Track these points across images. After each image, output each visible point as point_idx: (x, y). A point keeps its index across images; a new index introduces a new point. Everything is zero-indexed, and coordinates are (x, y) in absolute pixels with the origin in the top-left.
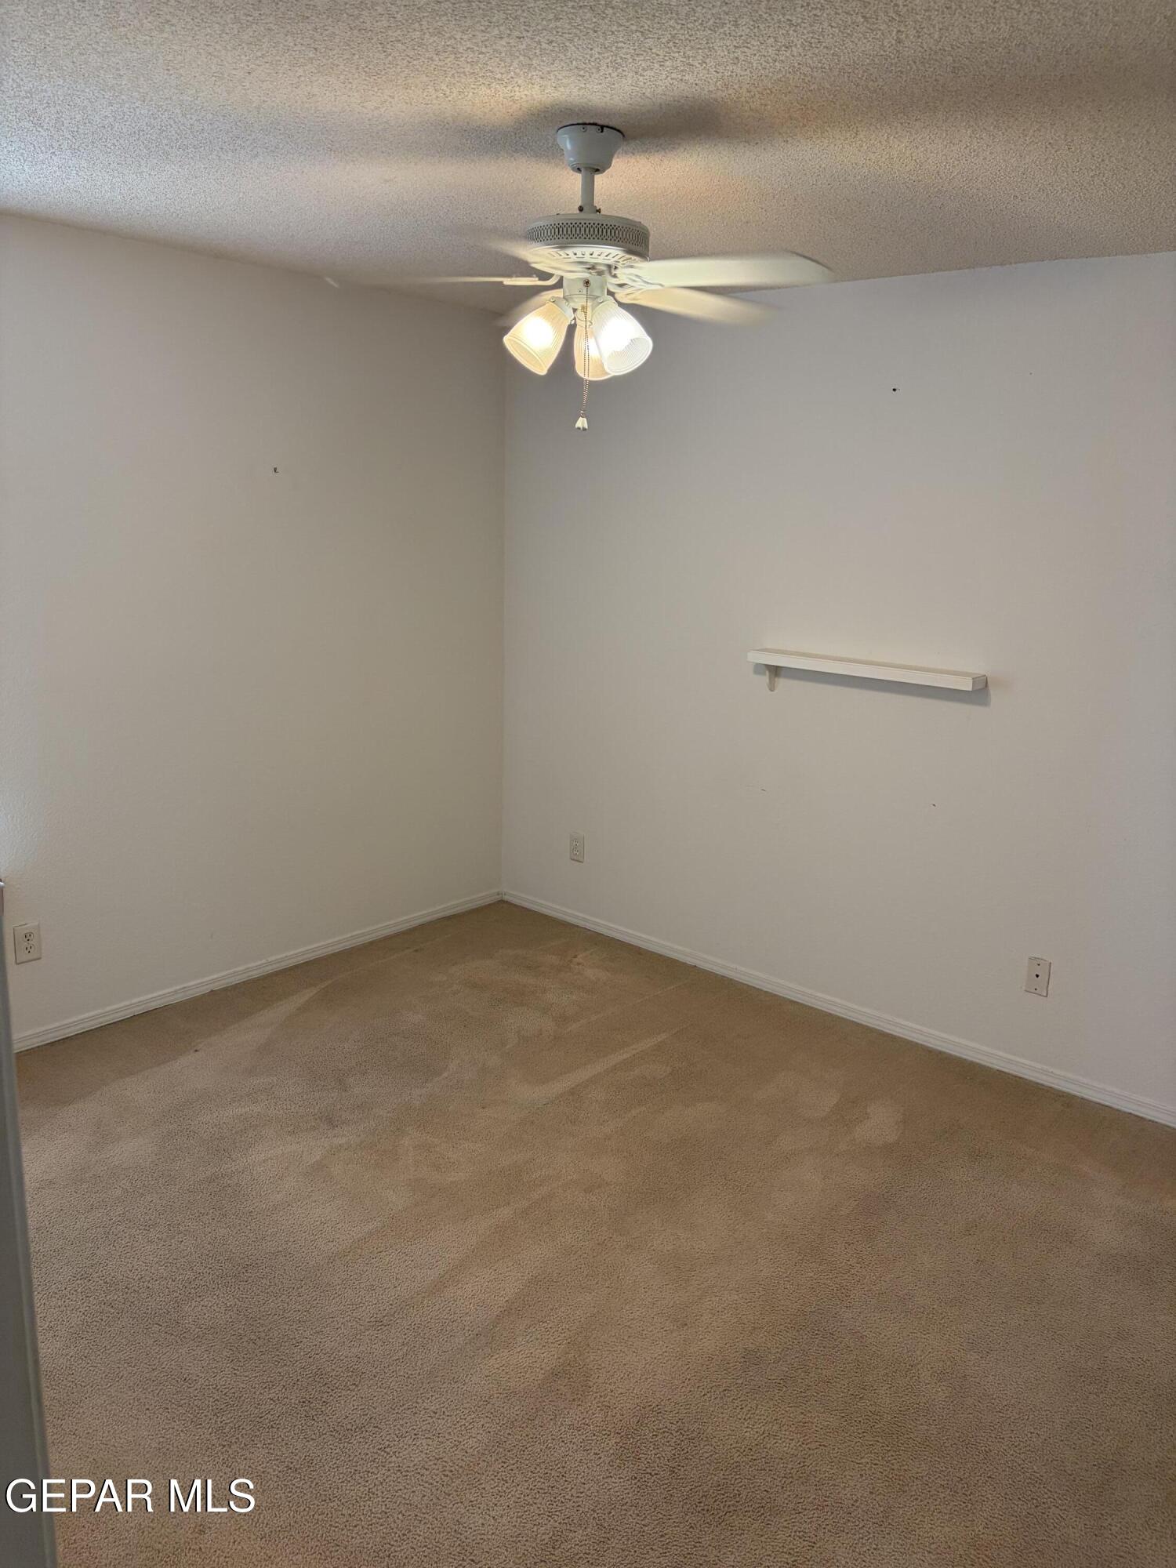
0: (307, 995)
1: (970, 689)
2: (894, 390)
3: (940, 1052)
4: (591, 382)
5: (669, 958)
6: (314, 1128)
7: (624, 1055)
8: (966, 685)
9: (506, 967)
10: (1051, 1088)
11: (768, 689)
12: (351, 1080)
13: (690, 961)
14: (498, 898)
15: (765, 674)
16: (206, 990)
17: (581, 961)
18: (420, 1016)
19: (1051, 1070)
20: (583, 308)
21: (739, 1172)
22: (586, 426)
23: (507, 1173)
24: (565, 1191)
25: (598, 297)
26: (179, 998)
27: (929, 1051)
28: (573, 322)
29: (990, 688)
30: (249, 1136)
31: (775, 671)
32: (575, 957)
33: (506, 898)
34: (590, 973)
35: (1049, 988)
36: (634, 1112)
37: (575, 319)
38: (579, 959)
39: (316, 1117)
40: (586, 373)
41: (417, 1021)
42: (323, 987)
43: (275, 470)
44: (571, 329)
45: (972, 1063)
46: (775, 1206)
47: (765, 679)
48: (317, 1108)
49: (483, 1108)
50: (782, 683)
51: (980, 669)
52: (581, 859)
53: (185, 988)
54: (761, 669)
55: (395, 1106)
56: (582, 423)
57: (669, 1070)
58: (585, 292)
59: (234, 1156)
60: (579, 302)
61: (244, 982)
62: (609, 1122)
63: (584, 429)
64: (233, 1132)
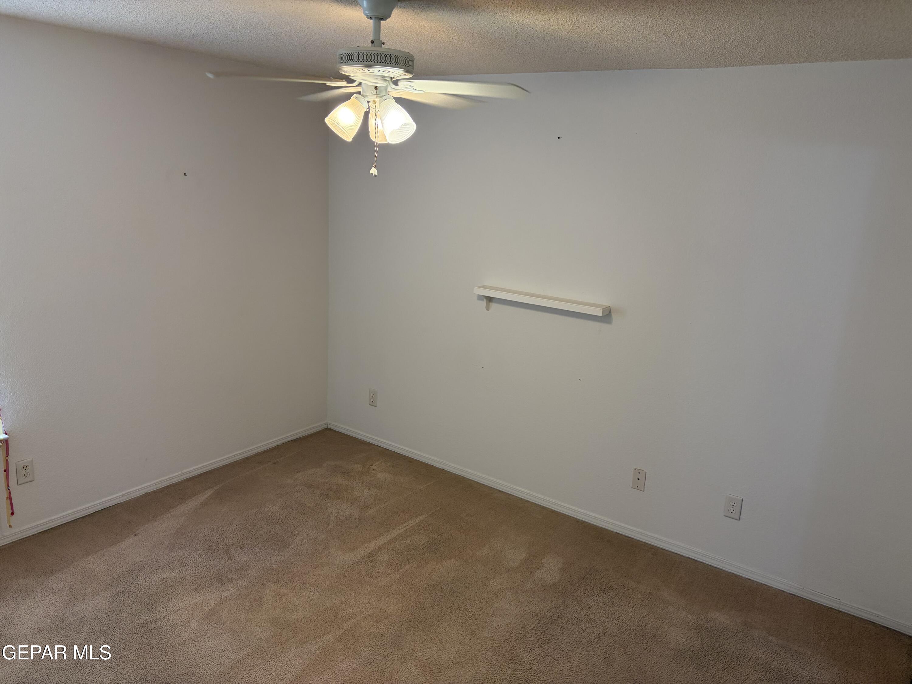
0: (208, 493)
1: (601, 315)
2: (559, 138)
3: (583, 522)
4: (379, 144)
5: (428, 465)
6: (210, 586)
7: (401, 530)
8: (599, 312)
9: (329, 473)
10: (646, 543)
11: (486, 310)
12: (234, 552)
13: (441, 466)
14: (325, 427)
15: (484, 300)
16: (143, 492)
17: (375, 468)
18: (277, 507)
19: (646, 533)
20: (374, 101)
21: (468, 605)
22: (377, 174)
23: (329, 611)
24: (364, 622)
25: (383, 96)
26: (126, 499)
27: (577, 521)
28: (368, 110)
29: (612, 314)
30: (169, 593)
31: (490, 299)
32: (372, 465)
33: (330, 427)
34: (381, 476)
35: (645, 486)
36: (406, 568)
37: (369, 108)
38: (374, 467)
39: (211, 578)
40: (377, 138)
41: (275, 511)
42: (216, 489)
43: (185, 174)
44: (367, 114)
45: (602, 528)
46: (489, 626)
47: (484, 303)
48: (212, 571)
49: (315, 568)
50: (494, 306)
51: (606, 303)
52: (376, 405)
53: (129, 492)
54: (481, 297)
55: (261, 569)
56: (374, 171)
57: (427, 539)
58: (375, 93)
59: (158, 608)
60: (371, 98)
61: (167, 486)
62: (392, 575)
63: (375, 176)
64: (158, 591)
